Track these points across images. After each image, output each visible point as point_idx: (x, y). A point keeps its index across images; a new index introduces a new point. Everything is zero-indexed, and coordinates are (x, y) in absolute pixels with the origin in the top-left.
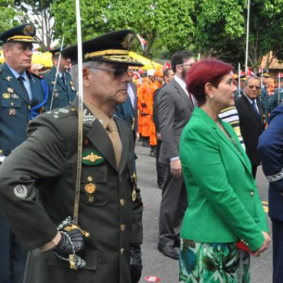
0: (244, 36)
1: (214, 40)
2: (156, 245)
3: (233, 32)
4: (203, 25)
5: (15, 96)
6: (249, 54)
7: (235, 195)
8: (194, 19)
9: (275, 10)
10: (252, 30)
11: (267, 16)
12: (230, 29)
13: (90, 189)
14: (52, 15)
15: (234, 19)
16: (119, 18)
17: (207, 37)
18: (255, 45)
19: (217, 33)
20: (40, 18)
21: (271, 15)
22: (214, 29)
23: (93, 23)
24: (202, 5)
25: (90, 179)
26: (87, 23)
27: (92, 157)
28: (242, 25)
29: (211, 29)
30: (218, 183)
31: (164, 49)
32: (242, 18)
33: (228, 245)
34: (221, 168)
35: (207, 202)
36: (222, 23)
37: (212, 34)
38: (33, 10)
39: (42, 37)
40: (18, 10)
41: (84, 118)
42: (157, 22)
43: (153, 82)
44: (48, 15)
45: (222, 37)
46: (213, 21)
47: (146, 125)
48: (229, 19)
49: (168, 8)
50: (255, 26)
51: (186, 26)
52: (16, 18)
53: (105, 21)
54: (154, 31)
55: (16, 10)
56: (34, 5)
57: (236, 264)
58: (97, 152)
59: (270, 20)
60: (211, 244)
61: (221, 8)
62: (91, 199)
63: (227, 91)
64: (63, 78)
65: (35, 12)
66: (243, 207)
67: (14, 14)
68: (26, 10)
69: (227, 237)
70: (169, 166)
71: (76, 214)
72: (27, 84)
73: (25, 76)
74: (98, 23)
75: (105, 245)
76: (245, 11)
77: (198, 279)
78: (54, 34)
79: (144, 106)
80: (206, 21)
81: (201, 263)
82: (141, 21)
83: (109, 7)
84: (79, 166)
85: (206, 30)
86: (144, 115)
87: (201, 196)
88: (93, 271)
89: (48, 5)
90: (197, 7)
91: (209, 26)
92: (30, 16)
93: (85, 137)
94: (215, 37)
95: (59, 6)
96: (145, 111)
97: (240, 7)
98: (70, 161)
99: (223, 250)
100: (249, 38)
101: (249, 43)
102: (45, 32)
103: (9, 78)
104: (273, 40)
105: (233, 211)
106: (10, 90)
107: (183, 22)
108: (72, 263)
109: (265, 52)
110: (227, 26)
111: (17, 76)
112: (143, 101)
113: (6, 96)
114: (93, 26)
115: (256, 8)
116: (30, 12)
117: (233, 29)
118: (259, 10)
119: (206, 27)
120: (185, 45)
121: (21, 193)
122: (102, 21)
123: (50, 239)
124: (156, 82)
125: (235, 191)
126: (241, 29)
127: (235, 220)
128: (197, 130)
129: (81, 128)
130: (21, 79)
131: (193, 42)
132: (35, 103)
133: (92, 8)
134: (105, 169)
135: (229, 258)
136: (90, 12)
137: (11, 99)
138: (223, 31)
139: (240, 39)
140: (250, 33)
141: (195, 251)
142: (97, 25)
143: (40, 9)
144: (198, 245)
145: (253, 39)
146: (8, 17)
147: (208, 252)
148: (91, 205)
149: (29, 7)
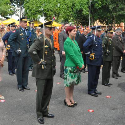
0: (89, 15)
1: (79, 16)
2: (60, 76)
3: (85, 14)
4: (75, 11)
5: (23, 35)
6: (91, 21)
7: (75, 56)
8: (72, 9)
9: (99, 6)
10: (91, 13)
11: (96, 8)
12: (84, 13)
13: (46, 53)
14: (24, 8)
15: (85, 9)
16: (47, 9)
17: (77, 15)
18: (92, 18)
19: (80, 14)
20: (19, 8)
21: (98, 8)
22: (79, 13)
23: (38, 10)
24: (75, 4)
25: (46, 51)
26: (36, 10)
27: (46, 46)
28: (88, 11)
29: (78, 12)
30: (72, 53)
31: (62, 19)
32: (88, 9)
33: (75, 67)
34: (73, 50)
35: (70, 58)
36: (82, 10)
37: (78, 14)
38: (17, 6)
39: (20, 15)
40: (12, 6)
41: (45, 39)
42: (60, 10)
43: (58, 31)
44: (22, 8)
45: (82, 15)
46: (79, 10)
47: (57, 44)
48: (84, 9)
49: (63, 5)
50: (92, 11)
51: (70, 11)
52: (11, 9)
53: (42, 10)
54: (59, 13)
55: (11, 6)
56: (17, 4)
57: (77, 72)
58: (47, 45)
59: (97, 10)
60: (71, 67)
61: (81, 5)
62: (46, 55)
63: (73, 33)
64: (32, 30)
65: (18, 7)
66: (77, 58)
67: (10, 7)
68: (14, 6)
69: (74, 65)
70: (62, 53)
71: (43, 58)
72: (26, 32)
73: (25, 30)
74: (40, 10)
75: (49, 64)
76: (89, 6)
77: (68, 75)
78: (25, 14)
79: (56, 38)
80: (76, 10)
81: (69, 71)
82: (55, 9)
83: (44, 5)
84: (44, 48)
85: (76, 13)
86: (55, 41)
87: (69, 56)
88: (47, 69)
89: (22, 4)
90: (73, 5)
91: (77, 12)
92: (16, 8)
93: (45, 43)
94: (79, 15)
95: (26, 4)
96: (56, 40)
97: (87, 5)
98: (42, 47)
99: (73, 68)
100: (91, 16)
101: (91, 18)
102: (21, 13)
103: (21, 30)
104: (98, 16)
105: (75, 59)
106: (22, 33)
107: (69, 10)
108: (43, 68)
109: (96, 20)
110: (83, 11)
111: (24, 30)
112: (55, 37)
113: (21, 35)
114: (38, 11)
115: (93, 6)
116: (16, 7)
117: (85, 13)
118: (94, 6)
119: (76, 12)
120: (69, 18)
121: (35, 53)
122: (41, 10)
123: (39, 62)
124: (60, 31)
125: (76, 55)
126: (88, 12)
127: (76, 62)
128: (67, 42)
129: (44, 41)
130: (25, 31)
131: (72, 17)
132: (28, 37)
133: (38, 5)
134: (49, 49)
135: (75, 70)
136: (37, 7)
137: (22, 36)
138: (82, 13)
139: (87, 16)
140: (91, 14)
141: (67, 69)
142: (39, 11)
143: (19, 6)
144: (68, 67)
145: (92, 16)
146: (8, 8)
147: (70, 69)
148: (46, 56)
149: (16, 5)
